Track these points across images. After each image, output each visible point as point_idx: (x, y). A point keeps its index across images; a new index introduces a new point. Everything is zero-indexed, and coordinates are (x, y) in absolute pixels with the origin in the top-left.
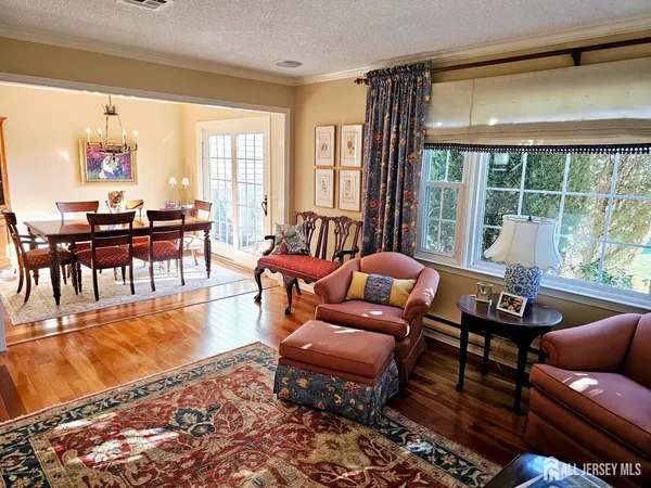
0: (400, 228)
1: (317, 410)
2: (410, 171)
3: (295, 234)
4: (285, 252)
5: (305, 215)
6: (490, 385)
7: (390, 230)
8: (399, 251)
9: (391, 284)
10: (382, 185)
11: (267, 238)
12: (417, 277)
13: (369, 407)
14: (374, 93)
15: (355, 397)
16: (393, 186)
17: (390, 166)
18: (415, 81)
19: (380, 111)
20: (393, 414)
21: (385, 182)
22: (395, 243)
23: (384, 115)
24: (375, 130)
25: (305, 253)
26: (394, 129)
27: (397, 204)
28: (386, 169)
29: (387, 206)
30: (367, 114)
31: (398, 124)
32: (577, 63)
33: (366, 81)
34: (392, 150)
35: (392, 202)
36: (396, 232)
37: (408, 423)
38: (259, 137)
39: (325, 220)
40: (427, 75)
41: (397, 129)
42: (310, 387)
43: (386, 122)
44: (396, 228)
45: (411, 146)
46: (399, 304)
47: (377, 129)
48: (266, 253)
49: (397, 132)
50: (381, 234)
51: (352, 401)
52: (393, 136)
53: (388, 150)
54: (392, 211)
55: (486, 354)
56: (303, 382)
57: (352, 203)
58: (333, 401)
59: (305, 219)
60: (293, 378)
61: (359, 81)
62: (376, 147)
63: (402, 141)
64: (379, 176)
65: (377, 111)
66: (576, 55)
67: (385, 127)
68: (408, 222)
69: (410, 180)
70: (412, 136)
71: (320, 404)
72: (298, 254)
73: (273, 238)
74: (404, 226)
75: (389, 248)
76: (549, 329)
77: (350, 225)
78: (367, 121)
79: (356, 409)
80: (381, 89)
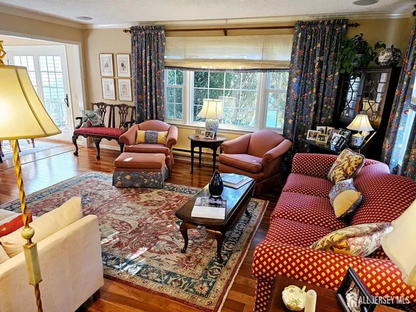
0: (156, 108)
1: (135, 188)
2: (159, 79)
3: (95, 115)
4: (90, 126)
5: (98, 105)
6: (203, 170)
7: (151, 110)
8: (157, 119)
9: (157, 134)
10: (144, 87)
11: (77, 118)
12: (168, 130)
13: (159, 181)
14: (135, 38)
15: (154, 178)
16: (151, 87)
17: (148, 77)
18: (157, 34)
19: (140, 48)
20: (168, 184)
21: (146, 85)
22: (155, 116)
23: (142, 51)
24: (138, 58)
25: (102, 126)
26: (148, 58)
27: (154, 96)
28: (146, 78)
29: (149, 97)
30: (132, 49)
31: (150, 55)
32: (226, 35)
33: (130, 32)
34: (148, 69)
35: (151, 96)
36: (154, 110)
37: (175, 186)
38: (58, 58)
39: (112, 107)
40: (163, 32)
41: (150, 58)
42: (131, 179)
43: (143, 54)
44: (154, 108)
45: (158, 67)
46: (162, 142)
47: (139, 57)
48: (79, 127)
49: (150, 60)
50: (147, 112)
51: (152, 180)
52: (148, 62)
53: (146, 68)
54: (151, 99)
55: (200, 161)
56: (128, 177)
57: (127, 97)
58: (143, 182)
59: (99, 107)
60: (123, 176)
61: (126, 31)
62: (139, 67)
63: (153, 65)
64: (142, 82)
65: (138, 48)
66: (226, 31)
67: (143, 57)
68: (160, 105)
69: (160, 84)
70: (158, 62)
71: (137, 185)
72: (97, 126)
73: (81, 118)
74: (158, 107)
75: (152, 118)
76: (222, 142)
77: (127, 108)
78: (132, 53)
79: (154, 183)
80: (139, 37)
